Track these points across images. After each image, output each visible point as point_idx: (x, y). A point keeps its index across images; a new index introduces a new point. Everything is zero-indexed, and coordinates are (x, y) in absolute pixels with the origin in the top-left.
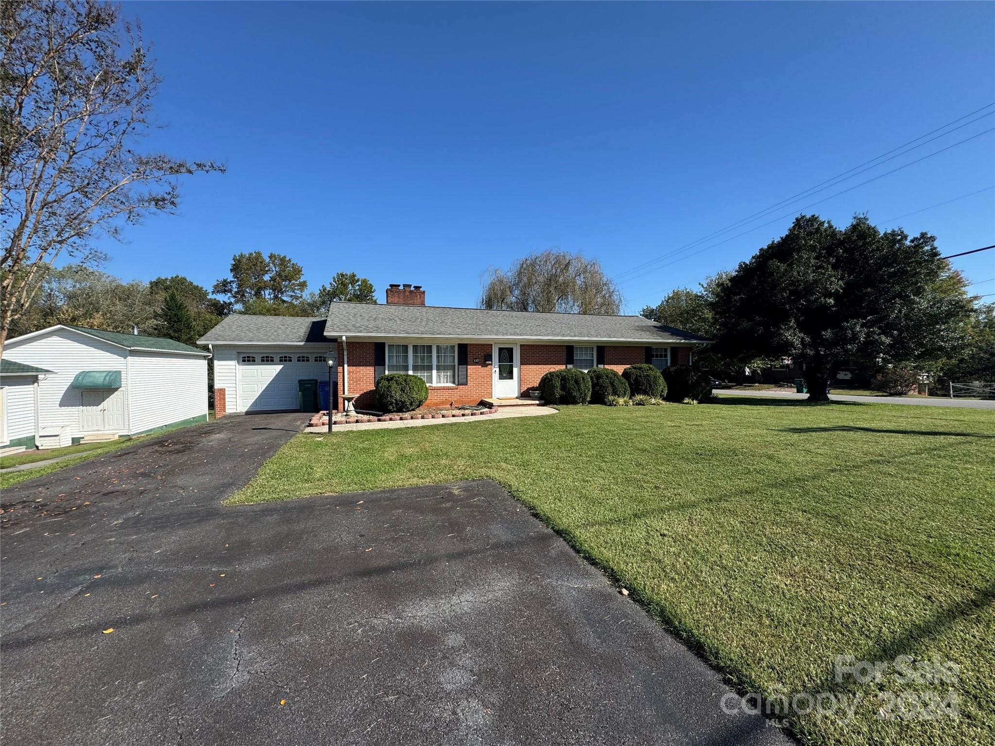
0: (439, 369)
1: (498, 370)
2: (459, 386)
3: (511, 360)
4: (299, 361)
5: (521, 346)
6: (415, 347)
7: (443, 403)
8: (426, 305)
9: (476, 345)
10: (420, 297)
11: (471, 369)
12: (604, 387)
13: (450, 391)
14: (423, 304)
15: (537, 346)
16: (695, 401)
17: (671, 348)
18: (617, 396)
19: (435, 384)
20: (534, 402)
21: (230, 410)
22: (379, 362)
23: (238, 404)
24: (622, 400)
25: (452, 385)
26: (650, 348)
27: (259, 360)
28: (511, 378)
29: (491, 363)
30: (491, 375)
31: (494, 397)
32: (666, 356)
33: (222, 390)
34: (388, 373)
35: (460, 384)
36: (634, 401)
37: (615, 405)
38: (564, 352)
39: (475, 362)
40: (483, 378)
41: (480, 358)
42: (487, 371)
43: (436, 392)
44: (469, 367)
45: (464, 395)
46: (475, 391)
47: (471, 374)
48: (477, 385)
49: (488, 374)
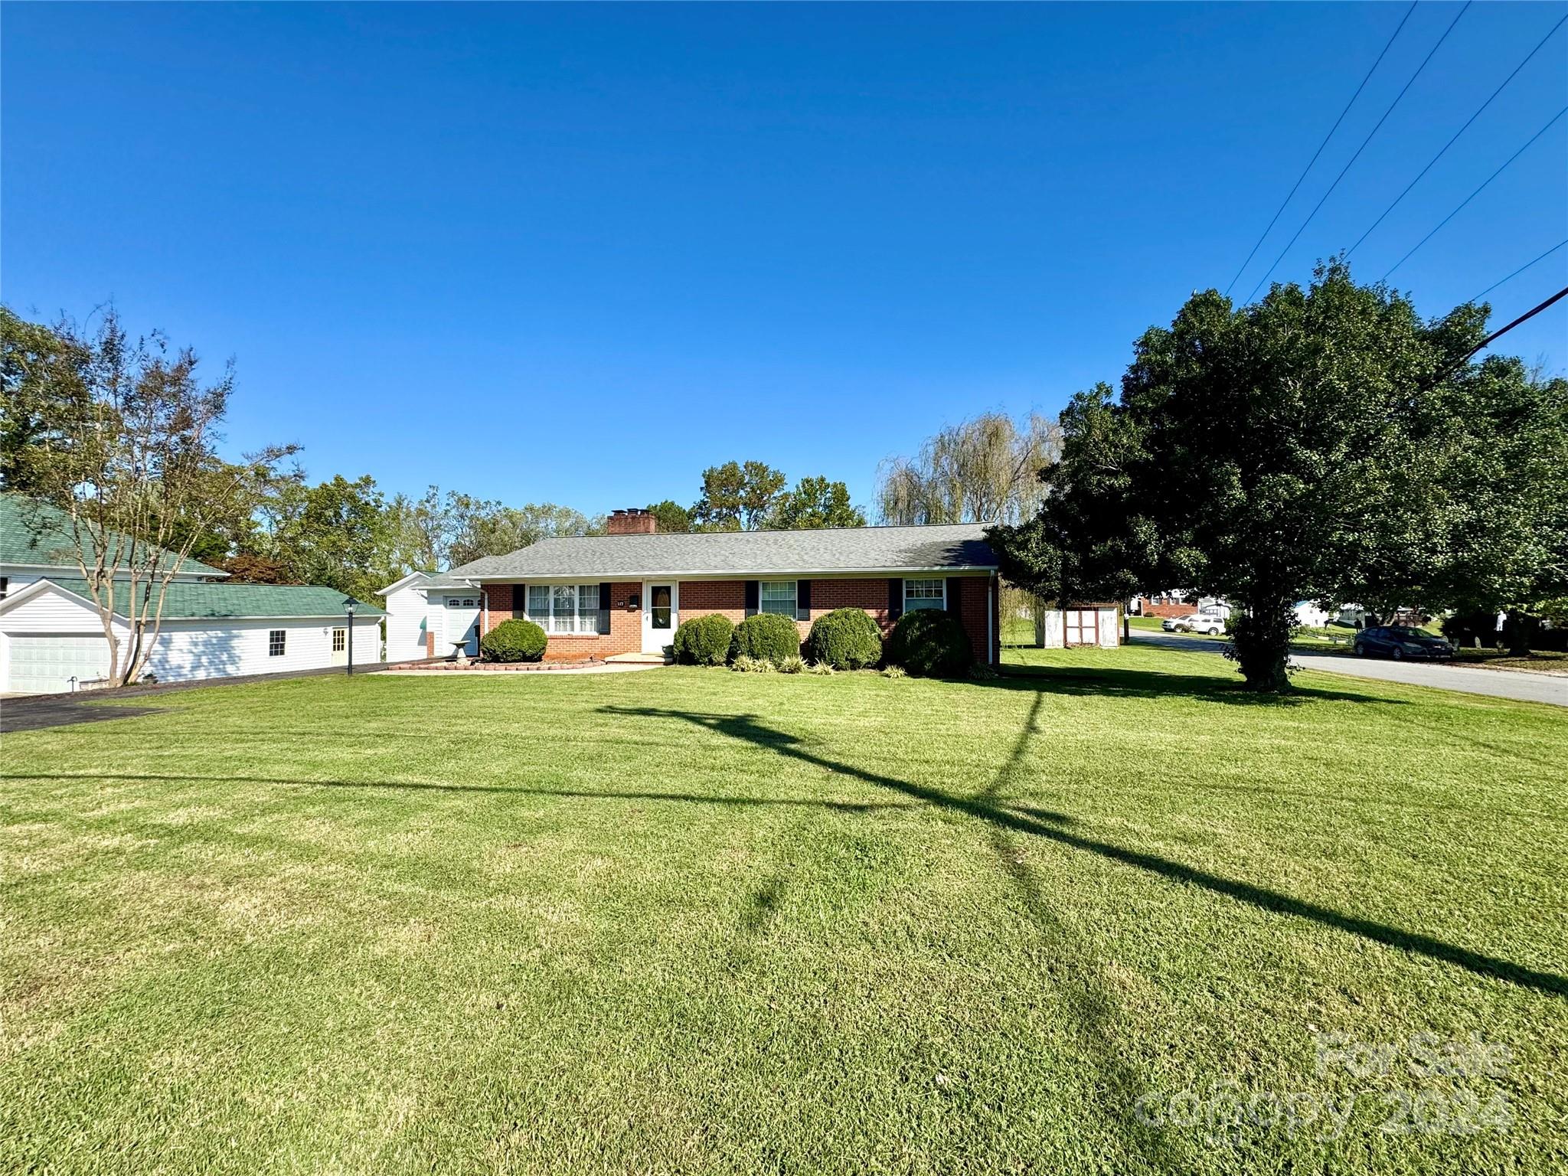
1: (650, 615)
2: (601, 636)
3: (668, 603)
5: (680, 583)
6: (556, 589)
7: (582, 656)
9: (621, 584)
11: (615, 614)
13: (591, 641)
15: (702, 582)
16: (901, 672)
17: (948, 579)
18: (755, 656)
19: (577, 632)
20: (663, 660)
21: (437, 654)
22: (518, 607)
23: (444, 649)
24: (758, 663)
25: (596, 634)
26: (900, 580)
27: (461, 603)
28: (668, 626)
29: (640, 607)
30: (640, 623)
31: (644, 650)
32: (940, 593)
33: (432, 633)
34: (526, 618)
35: (601, 633)
36: (778, 666)
37: (743, 670)
38: (742, 590)
39: (619, 606)
40: (629, 626)
41: (626, 600)
42: (634, 617)
43: (574, 642)
44: (612, 612)
45: (606, 647)
46: (619, 642)
47: (614, 621)
48: (622, 635)
49: (635, 621)
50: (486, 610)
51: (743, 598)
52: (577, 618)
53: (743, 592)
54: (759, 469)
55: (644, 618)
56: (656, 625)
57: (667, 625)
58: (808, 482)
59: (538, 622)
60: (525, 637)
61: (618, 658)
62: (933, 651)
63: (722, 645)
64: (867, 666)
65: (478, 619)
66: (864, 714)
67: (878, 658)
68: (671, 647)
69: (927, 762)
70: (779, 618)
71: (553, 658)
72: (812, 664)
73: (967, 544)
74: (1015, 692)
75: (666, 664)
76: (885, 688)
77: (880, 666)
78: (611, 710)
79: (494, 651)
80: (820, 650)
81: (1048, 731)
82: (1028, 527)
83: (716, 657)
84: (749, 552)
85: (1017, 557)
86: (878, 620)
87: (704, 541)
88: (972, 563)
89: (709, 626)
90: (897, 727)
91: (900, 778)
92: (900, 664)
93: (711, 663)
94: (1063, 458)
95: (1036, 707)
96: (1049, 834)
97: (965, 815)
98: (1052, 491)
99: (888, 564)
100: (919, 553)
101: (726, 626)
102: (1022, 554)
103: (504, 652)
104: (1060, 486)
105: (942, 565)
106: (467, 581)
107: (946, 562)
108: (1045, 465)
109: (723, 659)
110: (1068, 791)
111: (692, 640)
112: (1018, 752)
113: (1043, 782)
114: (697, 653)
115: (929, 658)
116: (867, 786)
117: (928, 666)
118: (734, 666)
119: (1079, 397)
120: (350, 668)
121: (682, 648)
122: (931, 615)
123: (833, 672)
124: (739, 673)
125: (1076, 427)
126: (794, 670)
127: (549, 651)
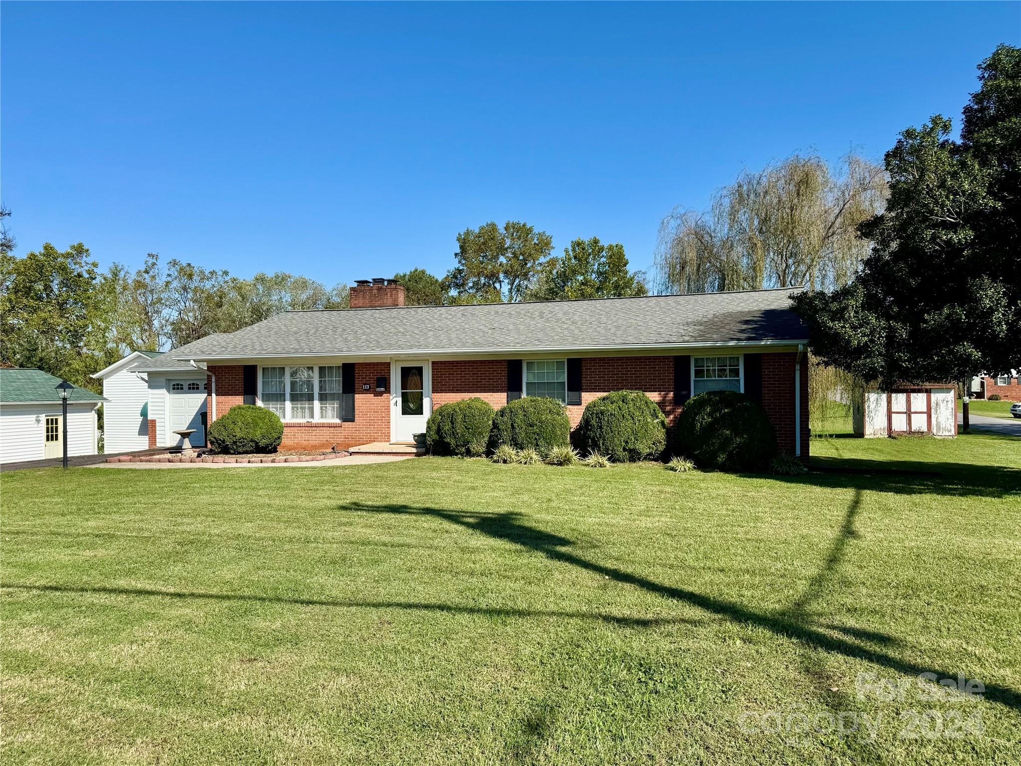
0: (323, 398)
1: (400, 400)
2: (344, 423)
3: (420, 386)
5: (433, 363)
6: (293, 370)
7: (323, 446)
9: (366, 364)
11: (360, 399)
13: (333, 429)
15: (457, 362)
16: (689, 465)
17: (747, 357)
18: (518, 445)
19: (317, 419)
20: (414, 450)
21: (160, 444)
22: (249, 391)
23: (167, 438)
24: (521, 454)
25: (337, 421)
26: (688, 358)
27: (186, 387)
28: (421, 413)
29: (388, 391)
30: (388, 409)
31: (393, 440)
32: (737, 373)
33: (154, 421)
34: (259, 403)
35: (345, 420)
36: (545, 457)
37: (505, 462)
38: (504, 371)
39: (365, 389)
40: (376, 412)
41: (372, 383)
42: (382, 401)
43: (314, 430)
44: (357, 396)
45: (351, 436)
46: (365, 430)
47: (359, 407)
48: (368, 422)
49: (383, 407)
50: (214, 395)
51: (505, 379)
52: (317, 404)
53: (505, 373)
54: (521, 231)
55: (392, 402)
56: (406, 411)
57: (419, 411)
58: (579, 244)
59: (272, 407)
60: (257, 425)
61: (363, 448)
62: (727, 441)
63: (480, 433)
64: (649, 457)
65: (205, 404)
66: (647, 513)
67: (661, 448)
68: (423, 435)
69: (722, 570)
70: (545, 402)
71: (290, 449)
72: (584, 454)
73: (770, 315)
74: (828, 490)
75: (418, 455)
76: (669, 483)
77: (664, 457)
78: (357, 507)
79: (224, 441)
80: (593, 440)
81: (869, 536)
82: (845, 293)
83: (475, 447)
84: (511, 327)
85: (830, 328)
86: (661, 404)
87: (459, 315)
88: (775, 337)
89: (467, 412)
90: (685, 529)
91: (690, 589)
92: (688, 457)
93: (469, 453)
94: (889, 209)
95: (855, 507)
96: (870, 657)
97: (768, 634)
98: (874, 250)
99: (674, 339)
100: (711, 325)
101: (486, 412)
102: (838, 325)
103: (235, 443)
104: (885, 243)
105: (739, 340)
106: (192, 362)
107: (744, 336)
108: (867, 217)
109: (482, 449)
110: (893, 607)
111: (447, 427)
112: (833, 560)
113: (863, 597)
114: (453, 442)
115: (723, 448)
116: (651, 598)
117: (722, 458)
118: (495, 457)
119: (909, 134)
120: (65, 460)
121: (436, 437)
122: (725, 398)
123: (608, 464)
124: (501, 465)
125: (906, 170)
126: (564, 462)
127: (285, 441)
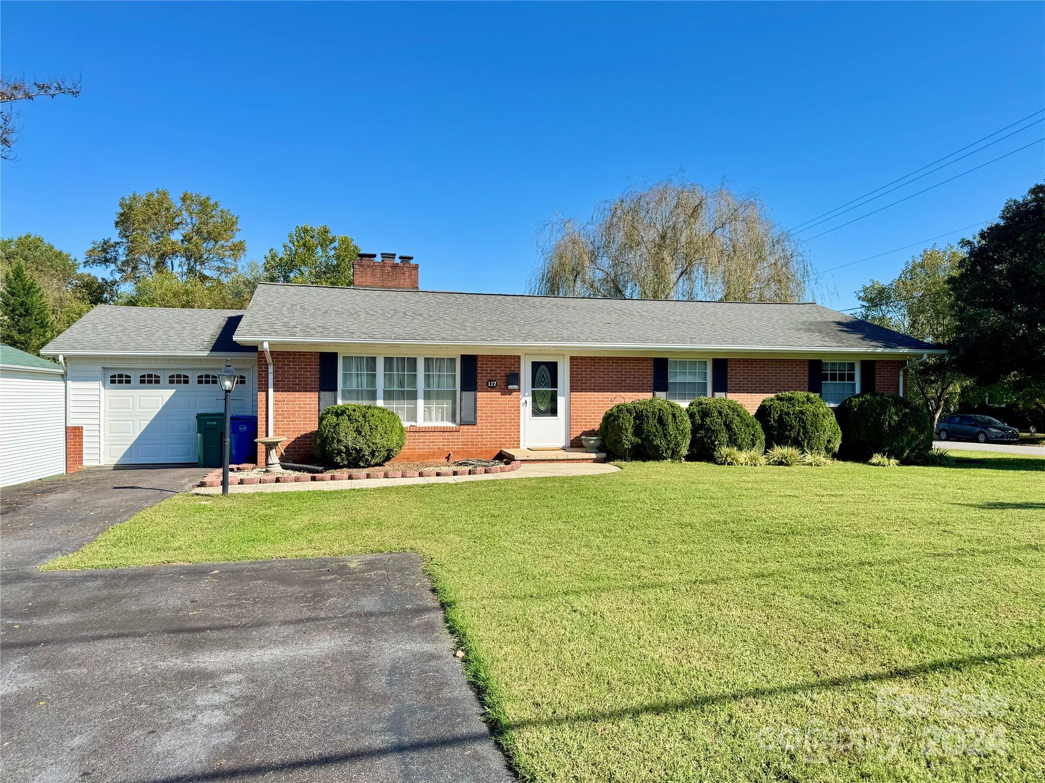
0: (428, 396)
2: (462, 427)
3: (554, 384)
4: (200, 382)
6: (388, 361)
7: (433, 455)
8: (421, 289)
10: (410, 276)
12: (713, 431)
14: (415, 288)
15: (599, 358)
16: (892, 460)
17: (863, 362)
19: (423, 422)
21: (87, 463)
23: (102, 453)
26: (819, 362)
27: (135, 379)
28: (557, 415)
29: (517, 389)
30: (518, 410)
31: (522, 446)
32: (852, 377)
33: (78, 429)
34: (340, 402)
35: (462, 423)
37: (738, 464)
38: (650, 369)
39: (491, 387)
40: (504, 413)
41: (499, 380)
42: (511, 401)
43: (422, 436)
44: (479, 394)
45: (471, 442)
46: (489, 435)
47: (482, 407)
48: (493, 426)
49: (512, 407)
50: (271, 391)
51: (650, 379)
52: (421, 402)
53: (651, 372)
55: (522, 401)
56: (536, 412)
57: (550, 412)
93: (672, 457)
109: (686, 452)
118: (718, 461)
